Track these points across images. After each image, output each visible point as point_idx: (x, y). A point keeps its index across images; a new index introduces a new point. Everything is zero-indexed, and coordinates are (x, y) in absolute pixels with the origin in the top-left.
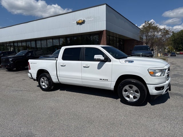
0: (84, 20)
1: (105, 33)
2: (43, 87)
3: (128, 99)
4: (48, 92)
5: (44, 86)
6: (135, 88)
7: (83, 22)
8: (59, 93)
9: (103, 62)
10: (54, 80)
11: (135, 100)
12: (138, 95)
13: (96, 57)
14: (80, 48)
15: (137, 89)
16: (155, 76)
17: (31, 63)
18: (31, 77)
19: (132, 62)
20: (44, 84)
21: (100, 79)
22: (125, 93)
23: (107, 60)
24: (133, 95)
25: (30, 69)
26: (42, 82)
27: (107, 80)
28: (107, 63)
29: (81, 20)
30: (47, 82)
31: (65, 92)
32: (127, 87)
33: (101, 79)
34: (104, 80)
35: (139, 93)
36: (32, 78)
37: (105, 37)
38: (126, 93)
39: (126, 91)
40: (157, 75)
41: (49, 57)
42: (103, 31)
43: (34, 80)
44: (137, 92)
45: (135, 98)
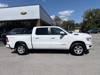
1: (39, 20)
5: (21, 52)
6: (80, 47)
12: (82, 50)
17: (9, 38)
20: (21, 51)
21: (62, 44)
24: (79, 51)
25: (8, 42)
27: (66, 44)
30: (24, 49)
31: (35, 54)
32: (76, 47)
34: (64, 44)
36: (10, 48)
39: (76, 49)
44: (81, 49)
45: (80, 52)
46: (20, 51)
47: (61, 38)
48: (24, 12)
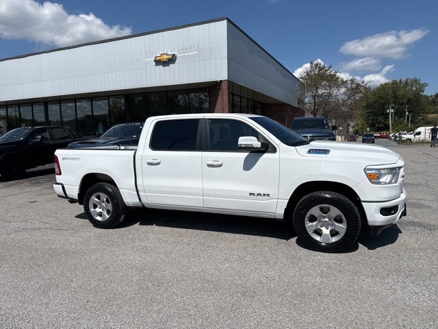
0: (174, 55)
1: (224, 87)
2: (99, 218)
3: (318, 238)
4: (110, 230)
5: (100, 214)
6: (335, 211)
7: (172, 60)
8: (137, 230)
9: (256, 153)
10: (129, 198)
11: (334, 240)
12: (342, 227)
13: (243, 141)
14: (197, 120)
15: (341, 213)
16: (379, 183)
17: (64, 159)
18: (62, 193)
19: (326, 152)
20: (101, 210)
21: (250, 194)
22: (311, 224)
23: (267, 148)
24: (330, 228)
25: (60, 174)
26: (95, 206)
27: (268, 195)
28: (266, 155)
29: (167, 54)
30: (110, 206)
31: (155, 228)
32: (315, 211)
33: (254, 194)
34: (259, 194)
35: (344, 224)
36: (66, 197)
37: (226, 98)
38: (314, 223)
39: (313, 219)
40: (383, 180)
41: (94, 143)
42: (221, 81)
43: (72, 201)
44: (339, 220)
45: (334, 233)
46: (98, 210)
47: (248, 165)
48: (165, 57)
